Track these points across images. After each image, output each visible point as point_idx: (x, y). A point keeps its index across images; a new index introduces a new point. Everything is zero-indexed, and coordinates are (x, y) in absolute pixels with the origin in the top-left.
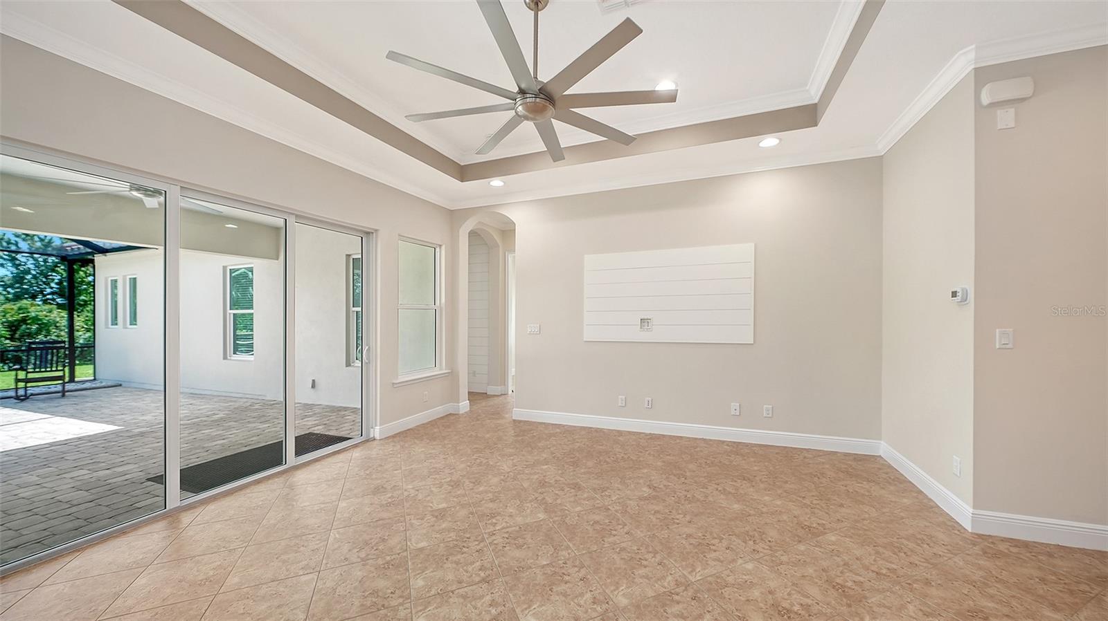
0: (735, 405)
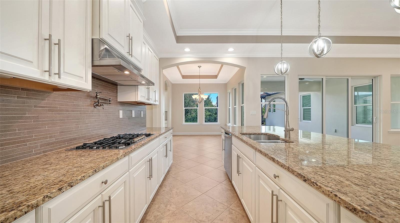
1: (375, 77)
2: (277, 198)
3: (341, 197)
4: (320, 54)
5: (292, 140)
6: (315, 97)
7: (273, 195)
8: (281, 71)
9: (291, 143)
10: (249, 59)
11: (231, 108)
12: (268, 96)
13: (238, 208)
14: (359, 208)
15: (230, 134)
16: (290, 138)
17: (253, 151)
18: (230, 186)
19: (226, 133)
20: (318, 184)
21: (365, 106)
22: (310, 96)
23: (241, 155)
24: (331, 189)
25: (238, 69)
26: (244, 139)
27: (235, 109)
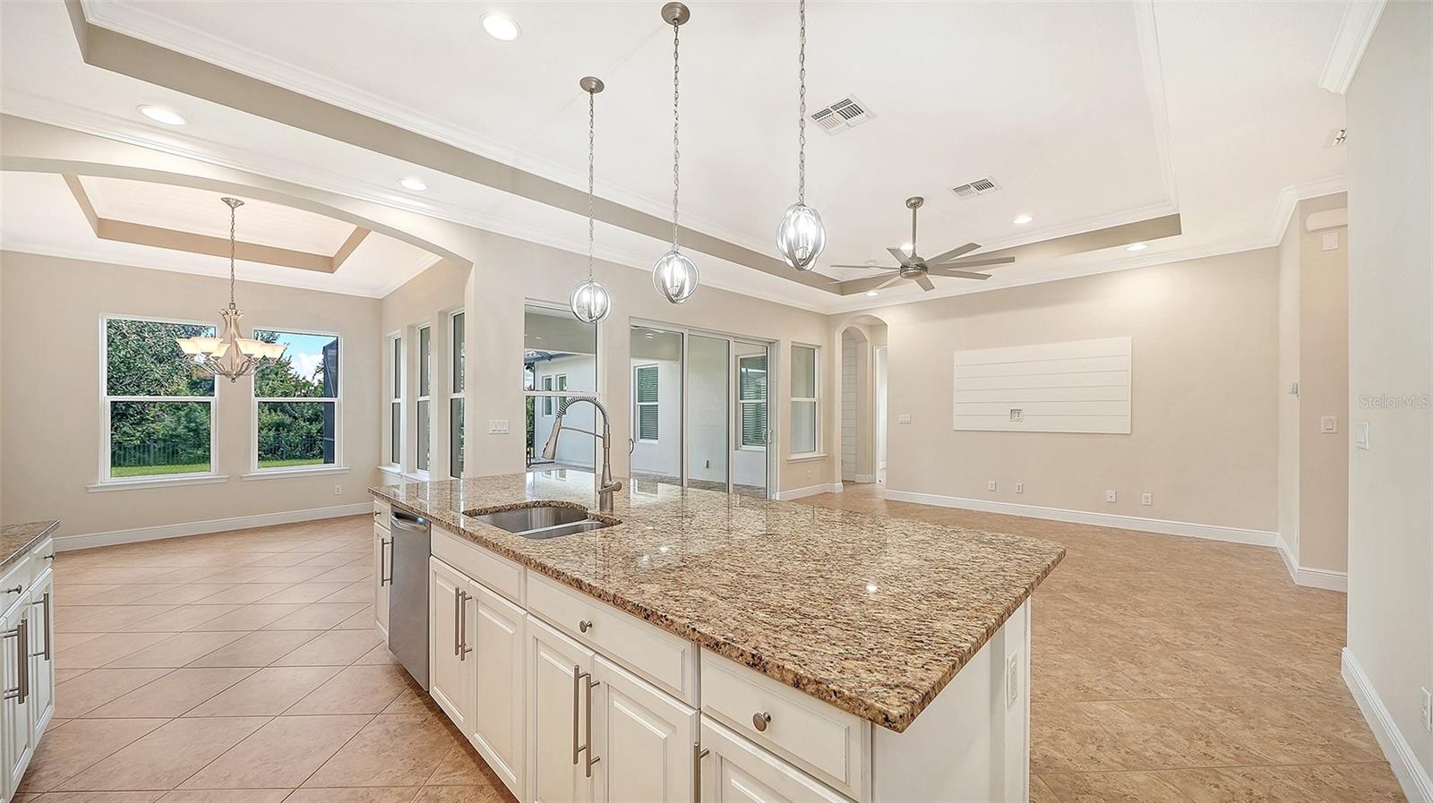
0: (1110, 493)
1: (770, 343)
2: (589, 679)
3: (702, 630)
4: (677, 296)
5: (617, 515)
6: (667, 374)
7: (577, 677)
8: (590, 313)
9: (614, 527)
10: (483, 236)
11: (402, 400)
12: (542, 358)
13: (461, 773)
14: (722, 639)
15: (420, 520)
16: (612, 509)
17: (516, 568)
18: (421, 712)
19: (398, 516)
20: (669, 617)
21: (757, 404)
22: (656, 370)
23: (472, 588)
24: (687, 621)
25: (437, 261)
26: (483, 533)
27: (421, 409)
